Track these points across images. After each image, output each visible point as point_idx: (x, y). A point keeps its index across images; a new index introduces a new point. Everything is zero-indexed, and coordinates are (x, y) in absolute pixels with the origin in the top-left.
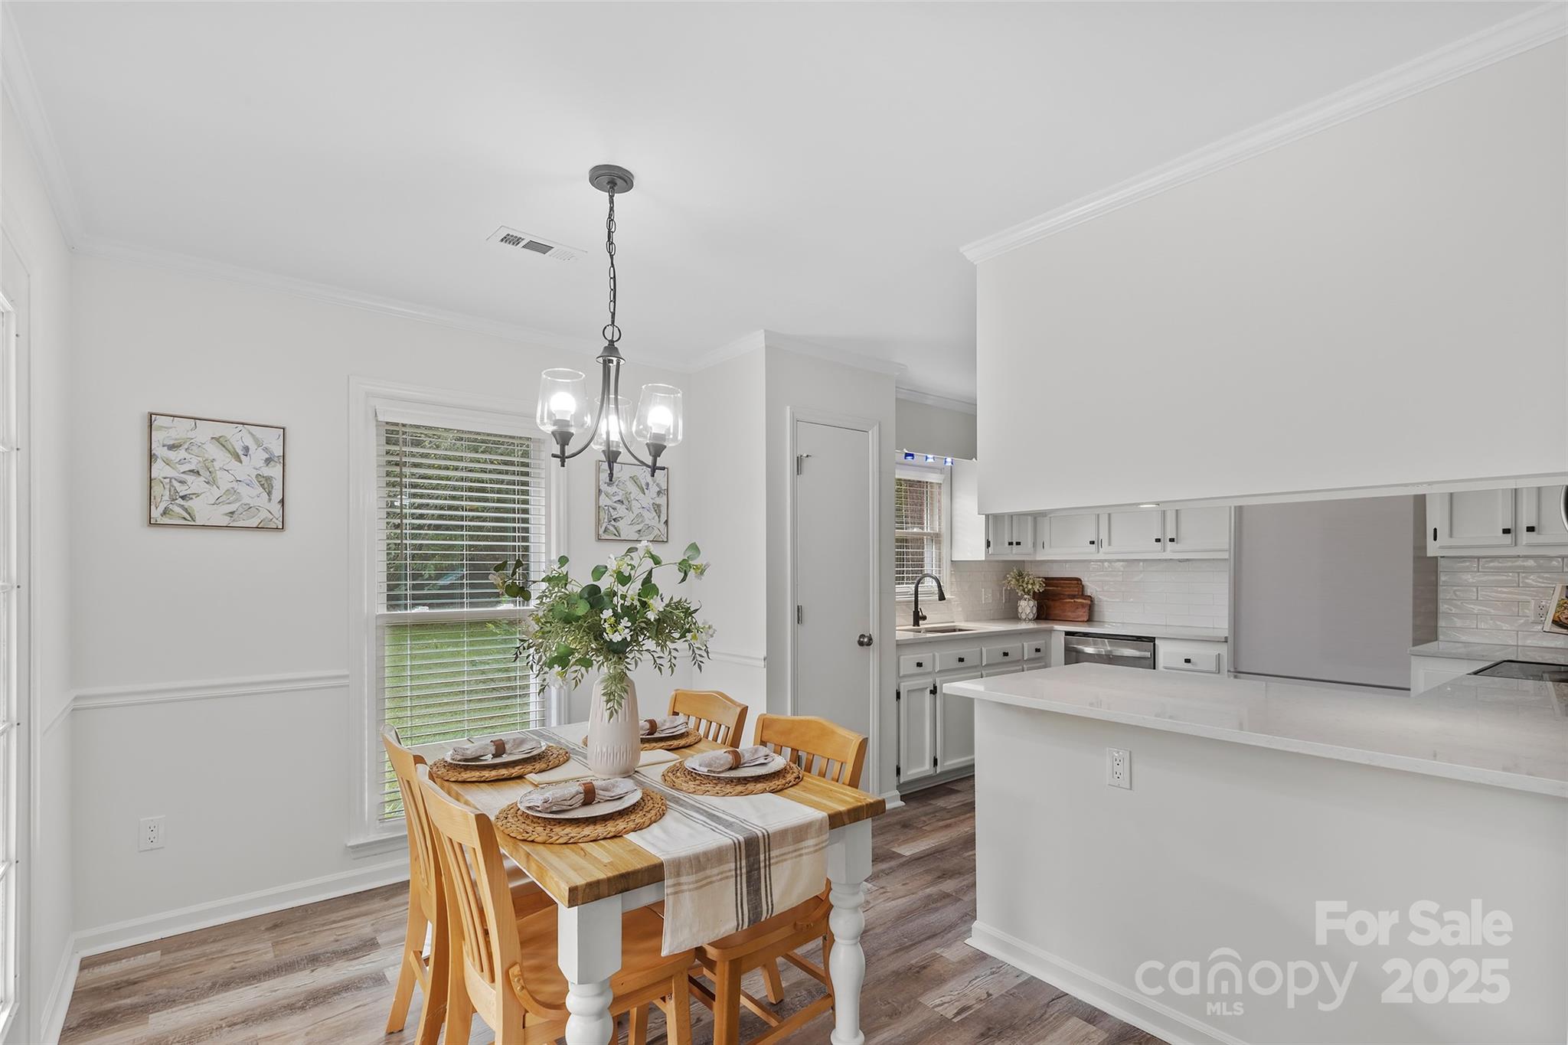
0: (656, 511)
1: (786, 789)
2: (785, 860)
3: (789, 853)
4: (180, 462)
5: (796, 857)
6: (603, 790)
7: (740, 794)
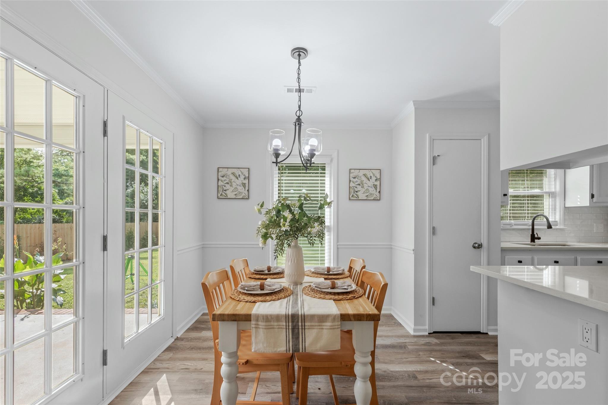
0: (374, 187)
1: (343, 300)
2: (314, 329)
3: (316, 326)
4: (225, 180)
5: (320, 329)
6: (268, 286)
7: (320, 298)
